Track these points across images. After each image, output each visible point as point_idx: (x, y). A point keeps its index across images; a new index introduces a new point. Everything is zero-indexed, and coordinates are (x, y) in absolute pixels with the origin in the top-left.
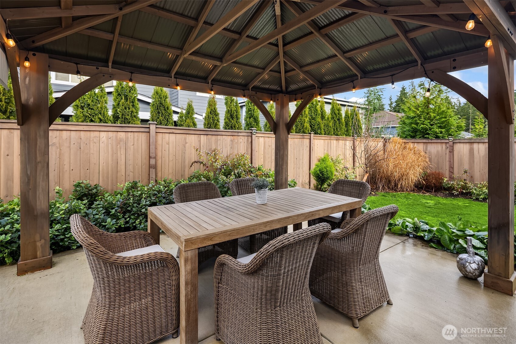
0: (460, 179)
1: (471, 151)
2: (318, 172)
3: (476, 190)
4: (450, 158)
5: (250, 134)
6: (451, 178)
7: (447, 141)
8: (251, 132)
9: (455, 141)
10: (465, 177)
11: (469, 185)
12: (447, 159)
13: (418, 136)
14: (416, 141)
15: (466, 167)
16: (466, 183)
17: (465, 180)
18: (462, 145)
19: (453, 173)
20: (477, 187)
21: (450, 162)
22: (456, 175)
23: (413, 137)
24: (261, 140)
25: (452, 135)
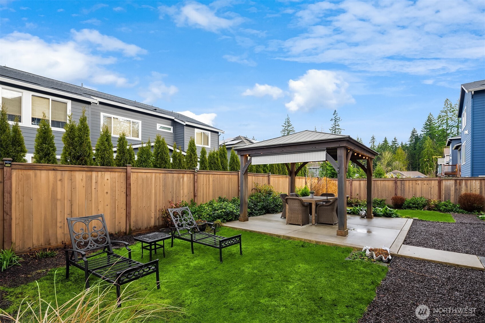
0: (355, 198)
1: (360, 184)
2: (304, 193)
3: (362, 203)
4: (351, 188)
5: (268, 176)
6: (351, 198)
7: (349, 180)
8: (269, 175)
9: (353, 180)
10: (357, 197)
11: (359, 201)
12: (349, 189)
13: (335, 177)
14: (335, 179)
15: (358, 192)
16: (357, 200)
17: (357, 199)
18: (356, 181)
19: (352, 195)
20: (362, 202)
21: (351, 190)
22: (353, 197)
23: (333, 177)
24: (272, 178)
25: (351, 177)
